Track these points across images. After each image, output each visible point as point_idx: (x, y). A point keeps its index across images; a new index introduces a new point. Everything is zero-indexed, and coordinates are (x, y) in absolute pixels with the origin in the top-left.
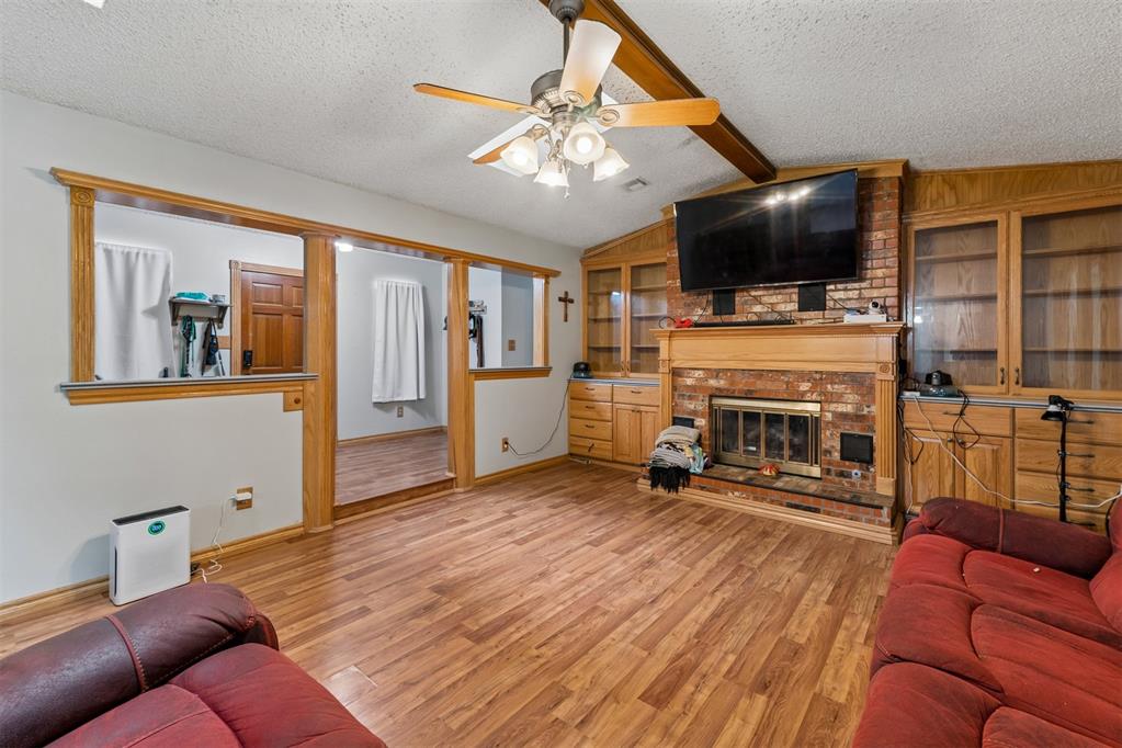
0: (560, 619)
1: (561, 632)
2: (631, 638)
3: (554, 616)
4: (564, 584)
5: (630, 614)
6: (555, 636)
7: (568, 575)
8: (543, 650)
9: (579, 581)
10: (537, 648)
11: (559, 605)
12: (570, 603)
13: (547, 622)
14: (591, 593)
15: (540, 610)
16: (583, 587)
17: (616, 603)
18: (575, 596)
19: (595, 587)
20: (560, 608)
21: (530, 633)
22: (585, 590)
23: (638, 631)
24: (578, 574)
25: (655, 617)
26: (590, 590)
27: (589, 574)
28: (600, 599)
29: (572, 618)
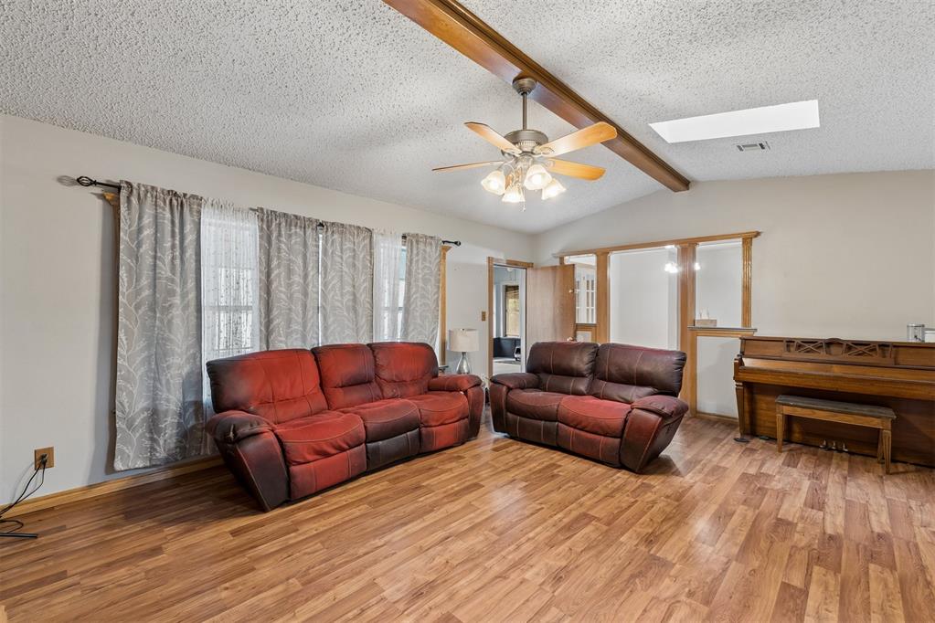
0: (531, 526)
1: (528, 517)
2: (478, 512)
3: (535, 528)
4: (531, 563)
5: (472, 528)
6: (532, 514)
7: (528, 575)
8: (539, 507)
9: (514, 566)
10: (543, 508)
11: (533, 538)
12: (523, 540)
13: (541, 524)
14: (502, 550)
15: (549, 534)
16: (510, 557)
17: (481, 538)
18: (518, 547)
19: (498, 557)
20: (531, 535)
21: (551, 517)
22: (509, 553)
23: (472, 515)
24: (515, 576)
25: (454, 525)
26: (503, 553)
27: (502, 576)
28: (494, 543)
29: (520, 526)
